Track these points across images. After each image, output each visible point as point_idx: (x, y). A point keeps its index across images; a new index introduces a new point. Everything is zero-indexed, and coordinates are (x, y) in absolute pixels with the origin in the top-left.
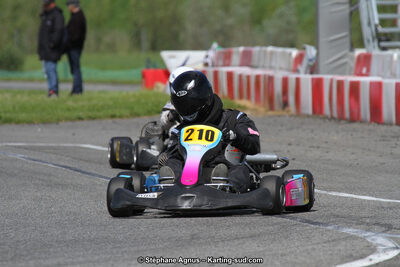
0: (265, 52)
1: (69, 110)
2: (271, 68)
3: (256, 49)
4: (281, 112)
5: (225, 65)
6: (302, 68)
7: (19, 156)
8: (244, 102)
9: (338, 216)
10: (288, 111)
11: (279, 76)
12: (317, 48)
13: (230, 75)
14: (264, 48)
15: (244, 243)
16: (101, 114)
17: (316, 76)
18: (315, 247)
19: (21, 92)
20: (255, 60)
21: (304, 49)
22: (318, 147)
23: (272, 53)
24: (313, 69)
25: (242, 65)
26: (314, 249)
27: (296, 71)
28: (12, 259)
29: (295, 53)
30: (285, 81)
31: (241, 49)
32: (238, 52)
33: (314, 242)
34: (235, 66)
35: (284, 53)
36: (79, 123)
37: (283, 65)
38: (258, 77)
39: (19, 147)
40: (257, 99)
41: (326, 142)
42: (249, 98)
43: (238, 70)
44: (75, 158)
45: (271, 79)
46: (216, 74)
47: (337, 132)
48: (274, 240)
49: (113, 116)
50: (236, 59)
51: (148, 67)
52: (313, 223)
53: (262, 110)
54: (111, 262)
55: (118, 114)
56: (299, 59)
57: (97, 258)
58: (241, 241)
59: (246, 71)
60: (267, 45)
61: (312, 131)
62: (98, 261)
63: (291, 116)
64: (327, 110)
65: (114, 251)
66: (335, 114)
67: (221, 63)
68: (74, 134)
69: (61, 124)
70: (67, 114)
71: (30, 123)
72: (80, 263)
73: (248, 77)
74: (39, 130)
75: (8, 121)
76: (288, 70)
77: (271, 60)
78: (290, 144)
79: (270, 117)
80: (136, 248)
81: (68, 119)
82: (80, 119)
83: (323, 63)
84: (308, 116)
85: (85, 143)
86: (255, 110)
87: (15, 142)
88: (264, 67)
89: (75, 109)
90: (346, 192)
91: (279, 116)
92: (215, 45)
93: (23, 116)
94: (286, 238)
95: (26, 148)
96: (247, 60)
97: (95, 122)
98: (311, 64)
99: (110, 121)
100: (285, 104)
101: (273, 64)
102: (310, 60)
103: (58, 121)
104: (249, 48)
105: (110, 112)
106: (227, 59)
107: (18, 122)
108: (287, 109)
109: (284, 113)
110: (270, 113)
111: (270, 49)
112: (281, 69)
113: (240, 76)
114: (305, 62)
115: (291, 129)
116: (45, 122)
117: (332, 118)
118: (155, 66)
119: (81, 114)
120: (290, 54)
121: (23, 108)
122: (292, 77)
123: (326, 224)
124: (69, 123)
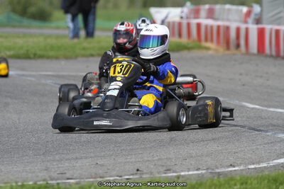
0: (224, 9)
1: (84, 49)
2: (228, 20)
3: (218, 7)
4: (235, 52)
5: (195, 18)
6: (250, 20)
7: (49, 82)
8: (208, 44)
9: (275, 126)
10: (240, 51)
11: (233, 26)
12: (261, 6)
13: (199, 25)
14: (223, 6)
15: (208, 144)
17: (260, 26)
18: (258, 147)
19: (50, 36)
20: (217, 14)
21: (252, 7)
22: (261, 77)
23: (229, 10)
24: (258, 21)
25: (208, 17)
26: (258, 149)
27: (246, 22)
28: (43, 154)
29: (245, 9)
30: (238, 30)
31: (207, 7)
32: (204, 9)
33: (257, 144)
34: (202, 18)
35: (237, 10)
36: (91, 59)
37: (237, 18)
38: (219, 27)
39: (48, 75)
40: (218, 42)
41: (267, 73)
42: (212, 41)
43: (205, 22)
45: (228, 28)
46: (189, 25)
47: (275, 66)
48: (229, 142)
50: (203, 13)
52: (257, 130)
53: (221, 50)
54: (113, 157)
56: (248, 14)
57: (103, 154)
58: (206, 142)
59: (210, 22)
60: (225, 3)
61: (257, 65)
62: (104, 156)
63: (242, 54)
64: (267, 50)
65: (116, 149)
66: (274, 53)
67: (192, 16)
68: (87, 67)
69: (78, 59)
70: (83, 52)
71: (57, 58)
72: (91, 157)
73: (212, 27)
74: (63, 63)
75: (41, 57)
76: (241, 21)
77: (228, 14)
78: (241, 74)
79: (227, 55)
80: (131, 147)
81: (84, 56)
82: (92, 55)
83: (265, 17)
84: (254, 55)
86: (216, 50)
87: (46, 71)
88: (223, 20)
89: (88, 49)
90: (281, 109)
91: (234, 54)
92: (188, 4)
93: (51, 53)
95: (53, 76)
96: (211, 14)
98: (257, 17)
100: (238, 46)
101: (230, 17)
102: (256, 15)
103: (76, 57)
104: (212, 6)
106: (196, 13)
107: (48, 58)
108: (239, 49)
109: (237, 52)
110: (227, 52)
111: (228, 6)
112: (235, 21)
113: (206, 27)
114: (253, 16)
115: (242, 63)
116: (67, 58)
117: (271, 56)
119: (94, 53)
120: (241, 11)
121: (52, 48)
122: (243, 27)
123: (267, 131)
124: (85, 59)
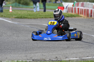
0: (87, 4)
1: (40, 15)
2: (88, 7)
3: (85, 3)
4: (90, 18)
5: (77, 6)
7: (28, 26)
8: (81, 15)
10: (92, 18)
13: (78, 9)
14: (87, 3)
15: (80, 49)
16: (48, 17)
19: (29, 11)
20: (84, 5)
23: (89, 4)
25: (81, 6)
28: (25, 51)
30: (91, 11)
31: (81, 3)
32: (80, 3)
35: (91, 4)
36: (42, 19)
37: (91, 7)
38: (85, 9)
39: (28, 24)
40: (85, 14)
42: (83, 14)
43: (80, 8)
44: (41, 27)
45: (88, 10)
46: (75, 8)
48: (87, 48)
49: (50, 18)
51: (59, 6)
53: (86, 17)
54: (48, 53)
55: (52, 17)
58: (79, 48)
59: (82, 8)
62: (45, 52)
63: (93, 19)
65: (49, 50)
67: (76, 6)
68: (41, 22)
69: (38, 19)
70: (40, 17)
71: (31, 18)
72: (41, 52)
73: (83, 9)
74: (33, 20)
75: (26, 18)
76: (92, 8)
77: (88, 5)
78: (92, 26)
79: (87, 19)
80: (54, 49)
81: (40, 18)
82: (43, 18)
85: (43, 24)
86: (84, 17)
88: (86, 7)
89: (42, 16)
91: (90, 19)
93: (29, 17)
94: (90, 48)
95: (30, 24)
96: (82, 5)
97: (46, 19)
99: (50, 19)
101: (89, 6)
104: (83, 3)
105: (50, 17)
107: (28, 18)
108: (92, 17)
109: (91, 18)
110: (88, 18)
111: (88, 3)
112: (90, 8)
113: (81, 9)
115: (92, 22)
116: (34, 18)
118: (61, 6)
119: (43, 17)
120: (93, 4)
121: (30, 15)
122: (93, 10)
124: (40, 19)
